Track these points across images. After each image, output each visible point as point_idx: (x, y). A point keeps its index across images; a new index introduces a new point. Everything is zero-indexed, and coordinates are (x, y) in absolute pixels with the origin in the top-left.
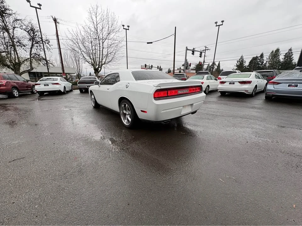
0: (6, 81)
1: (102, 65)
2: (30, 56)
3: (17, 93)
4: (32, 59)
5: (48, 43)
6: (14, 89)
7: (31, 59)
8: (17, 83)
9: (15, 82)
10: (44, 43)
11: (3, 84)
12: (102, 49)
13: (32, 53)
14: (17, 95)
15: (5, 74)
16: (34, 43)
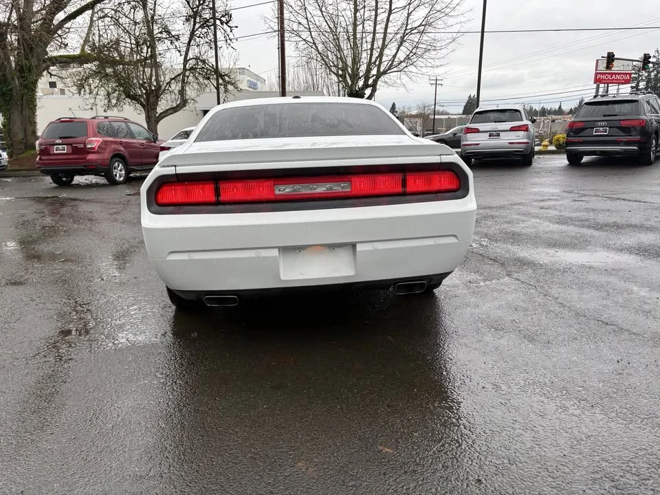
0: (101, 140)
1: (379, 75)
2: (185, 66)
3: (123, 172)
4: (187, 73)
5: (226, 23)
6: (117, 161)
7: (184, 76)
8: (126, 146)
9: (121, 143)
10: (218, 22)
11: (93, 148)
12: (386, 15)
13: (188, 58)
14: (120, 176)
15: (106, 120)
16: (197, 26)
